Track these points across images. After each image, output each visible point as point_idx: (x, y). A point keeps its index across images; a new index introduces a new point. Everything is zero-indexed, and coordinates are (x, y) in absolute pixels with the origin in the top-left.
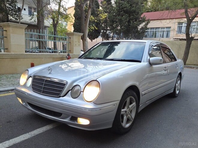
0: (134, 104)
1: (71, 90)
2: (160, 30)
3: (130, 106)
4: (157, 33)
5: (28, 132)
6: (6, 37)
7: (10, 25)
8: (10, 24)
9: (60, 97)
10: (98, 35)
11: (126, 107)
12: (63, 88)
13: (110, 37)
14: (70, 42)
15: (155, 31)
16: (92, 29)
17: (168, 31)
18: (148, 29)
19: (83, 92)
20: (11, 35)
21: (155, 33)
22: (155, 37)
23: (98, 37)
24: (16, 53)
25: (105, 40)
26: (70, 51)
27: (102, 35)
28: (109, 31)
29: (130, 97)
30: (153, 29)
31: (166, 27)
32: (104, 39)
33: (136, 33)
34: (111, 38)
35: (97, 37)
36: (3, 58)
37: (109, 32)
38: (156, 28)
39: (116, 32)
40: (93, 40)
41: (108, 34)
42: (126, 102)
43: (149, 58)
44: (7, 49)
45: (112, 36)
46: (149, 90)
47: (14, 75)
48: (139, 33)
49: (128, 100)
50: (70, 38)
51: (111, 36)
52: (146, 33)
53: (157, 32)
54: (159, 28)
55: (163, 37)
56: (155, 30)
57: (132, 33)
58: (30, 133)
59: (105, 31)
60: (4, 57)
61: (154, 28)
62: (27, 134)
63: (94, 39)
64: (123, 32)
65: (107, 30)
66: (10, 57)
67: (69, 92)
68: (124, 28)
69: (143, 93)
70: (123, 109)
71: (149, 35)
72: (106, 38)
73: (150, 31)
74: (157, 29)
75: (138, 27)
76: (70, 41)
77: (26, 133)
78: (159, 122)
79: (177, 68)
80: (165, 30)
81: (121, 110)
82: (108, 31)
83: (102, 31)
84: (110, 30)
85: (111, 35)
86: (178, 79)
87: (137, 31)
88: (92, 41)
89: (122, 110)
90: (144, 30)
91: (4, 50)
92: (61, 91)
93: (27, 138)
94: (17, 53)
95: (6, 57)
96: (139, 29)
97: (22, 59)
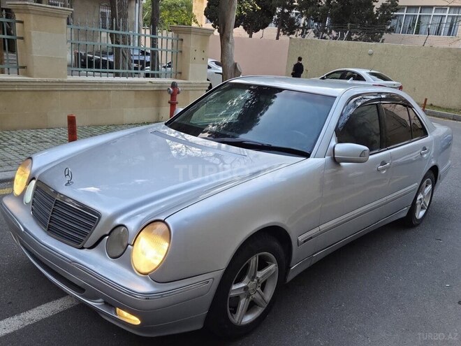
0: (273, 267)
1: (109, 235)
2: (433, 14)
3: (260, 274)
4: (424, 20)
5: (18, 313)
6: (22, 38)
7: (28, 10)
8: (30, 7)
9: (83, 248)
10: (266, 21)
11: (247, 279)
12: (90, 228)
13: (298, 27)
14: (181, 52)
15: (420, 16)
16: (246, 8)
17: (453, 16)
18: (402, 8)
19: (133, 245)
20: (33, 33)
21: (419, 22)
22: (417, 32)
23: (267, 26)
24: (45, 79)
25: (284, 34)
26: (180, 73)
27: (278, 20)
28: (297, 12)
29: (258, 255)
30: (414, 10)
31: (451, 7)
32: (283, 31)
33: (367, 19)
34: (301, 30)
35: (265, 26)
36: (15, 91)
37: (296, 14)
38: (424, 7)
39: (315, 15)
40: (254, 34)
41: (293, 19)
42: (248, 265)
43: (333, 142)
44: (24, 67)
45: (304, 24)
46: (321, 227)
47: (40, 134)
48: (375, 22)
49: (254, 261)
50: (182, 40)
51: (302, 26)
52: (394, 22)
53: (425, 18)
54: (431, 7)
55: (438, 33)
56: (418, 14)
57: (356, 19)
58: (22, 315)
59: (286, 11)
60: (16, 89)
61: (417, 7)
62: (16, 318)
63: (257, 31)
64: (331, 17)
65: (291, 8)
66: (31, 89)
67: (103, 241)
68: (337, 6)
69: (300, 238)
70: (235, 283)
71: (400, 26)
72: (286, 29)
73: (405, 14)
74: (426, 10)
75: (374, 4)
76: (181, 47)
77: (13, 315)
78: (340, 305)
79: (425, 156)
80: (447, 14)
81: (230, 287)
82: (294, 11)
83: (279, 10)
84: (299, 8)
85: (302, 20)
86: (425, 183)
87: (371, 16)
88: (251, 36)
89: (234, 287)
90: (388, 13)
91: (18, 69)
92: (85, 235)
93: (12, 331)
94: (48, 79)
95: (21, 89)
96: (375, 10)
97: (59, 93)
